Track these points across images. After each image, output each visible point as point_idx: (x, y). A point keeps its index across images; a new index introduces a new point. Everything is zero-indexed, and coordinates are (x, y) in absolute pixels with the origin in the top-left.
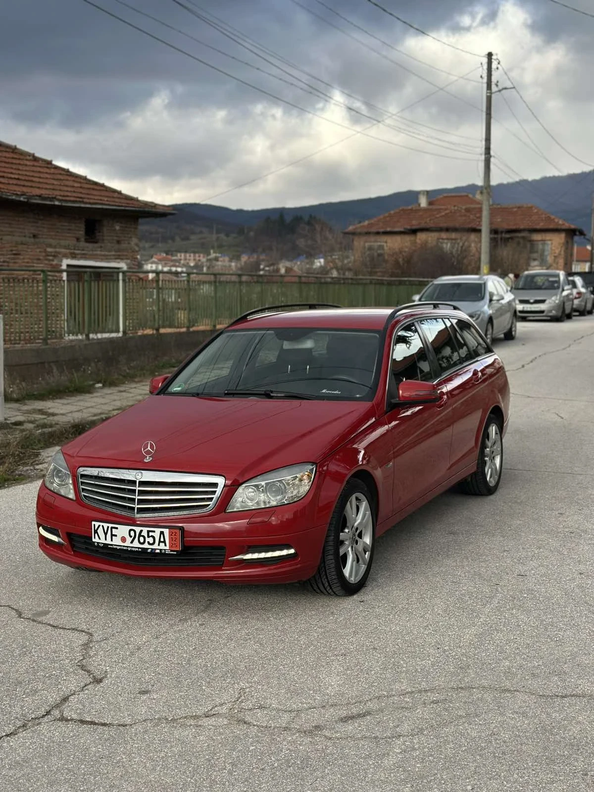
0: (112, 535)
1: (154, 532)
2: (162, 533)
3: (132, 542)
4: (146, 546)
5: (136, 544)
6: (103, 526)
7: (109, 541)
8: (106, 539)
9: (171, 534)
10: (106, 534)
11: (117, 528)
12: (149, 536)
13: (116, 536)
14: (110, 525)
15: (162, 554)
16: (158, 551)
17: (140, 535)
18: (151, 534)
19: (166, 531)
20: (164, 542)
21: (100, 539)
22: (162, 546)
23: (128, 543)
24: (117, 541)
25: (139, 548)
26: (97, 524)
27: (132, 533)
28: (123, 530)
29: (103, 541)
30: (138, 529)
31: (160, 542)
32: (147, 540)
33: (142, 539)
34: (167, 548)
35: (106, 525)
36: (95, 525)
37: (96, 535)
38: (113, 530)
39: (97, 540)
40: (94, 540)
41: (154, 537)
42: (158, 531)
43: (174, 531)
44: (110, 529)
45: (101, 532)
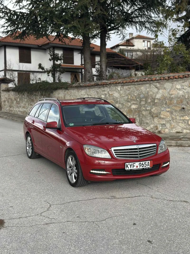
0: (133, 166)
1: (146, 162)
2: (148, 162)
3: (140, 167)
4: (144, 167)
5: (141, 167)
6: (130, 164)
7: (132, 168)
8: (131, 168)
9: (150, 162)
10: (131, 166)
11: (135, 164)
12: (145, 164)
13: (135, 166)
14: (133, 163)
16: (147, 168)
17: (142, 164)
18: (145, 163)
19: (149, 162)
20: (149, 165)
21: (128, 168)
22: (148, 166)
23: (138, 168)
24: (135, 168)
25: (142, 168)
27: (140, 164)
28: (137, 164)
29: (130, 168)
30: (142, 163)
31: (148, 165)
32: (144, 165)
33: (143, 165)
34: (149, 167)
36: (126, 164)
37: (127, 167)
38: (134, 164)
39: (127, 169)
40: (126, 169)
41: (146, 164)
42: (147, 162)
43: (151, 161)
44: (132, 164)
45: (129, 166)
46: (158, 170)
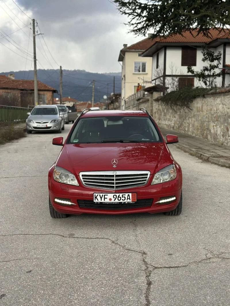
0: (105, 198)
1: (125, 195)
2: (129, 195)
3: (114, 200)
4: (121, 201)
5: (117, 201)
6: (100, 195)
7: (103, 201)
8: (101, 200)
9: (132, 196)
10: (101, 198)
11: (107, 195)
12: (122, 197)
13: (107, 198)
14: (104, 194)
15: (129, 204)
16: (127, 203)
17: (119, 197)
18: (123, 196)
19: (130, 194)
20: (130, 199)
21: (98, 200)
22: (129, 200)
23: (113, 201)
24: (107, 201)
25: (118, 202)
26: (96, 194)
27: (115, 197)
28: (110, 196)
29: (100, 201)
30: (118, 195)
31: (128, 199)
32: (122, 198)
33: (119, 199)
34: (131, 201)
35: (101, 195)
36: (95, 195)
37: (96, 199)
38: (105, 196)
39: (96, 201)
40: (94, 201)
41: (125, 197)
42: (127, 194)
43: (134, 194)
44: (103, 196)
45: (98, 197)
46: (150, 207)
